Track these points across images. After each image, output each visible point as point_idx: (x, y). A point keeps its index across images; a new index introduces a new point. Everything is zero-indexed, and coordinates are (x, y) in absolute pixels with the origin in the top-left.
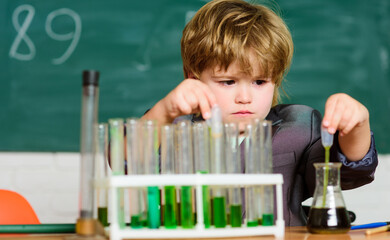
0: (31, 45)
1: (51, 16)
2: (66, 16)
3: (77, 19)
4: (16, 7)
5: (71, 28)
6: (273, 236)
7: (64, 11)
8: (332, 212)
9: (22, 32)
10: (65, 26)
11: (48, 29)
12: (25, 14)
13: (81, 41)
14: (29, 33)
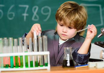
0: (38, 17)
1: (43, 9)
2: (47, 8)
3: (50, 9)
4: (33, 7)
5: (48, 11)
6: (46, 69)
7: (46, 7)
8: (68, 62)
9: (35, 13)
10: (46, 11)
11: (42, 12)
12: (35, 9)
13: (51, 15)
14: (37, 13)
